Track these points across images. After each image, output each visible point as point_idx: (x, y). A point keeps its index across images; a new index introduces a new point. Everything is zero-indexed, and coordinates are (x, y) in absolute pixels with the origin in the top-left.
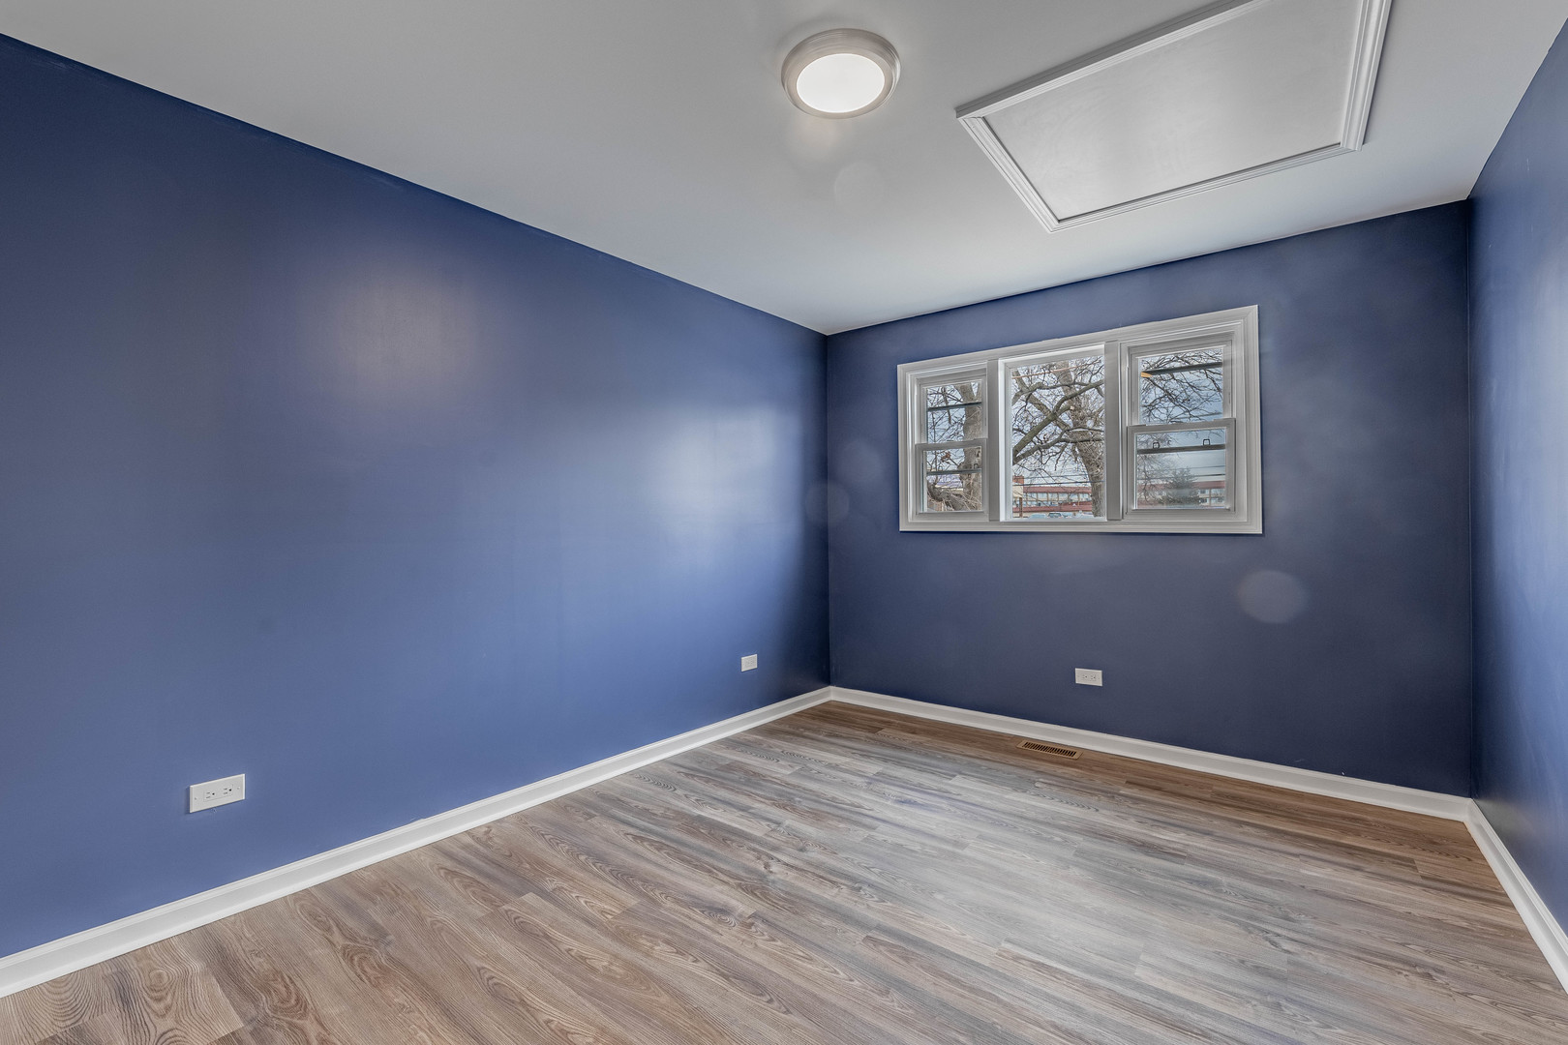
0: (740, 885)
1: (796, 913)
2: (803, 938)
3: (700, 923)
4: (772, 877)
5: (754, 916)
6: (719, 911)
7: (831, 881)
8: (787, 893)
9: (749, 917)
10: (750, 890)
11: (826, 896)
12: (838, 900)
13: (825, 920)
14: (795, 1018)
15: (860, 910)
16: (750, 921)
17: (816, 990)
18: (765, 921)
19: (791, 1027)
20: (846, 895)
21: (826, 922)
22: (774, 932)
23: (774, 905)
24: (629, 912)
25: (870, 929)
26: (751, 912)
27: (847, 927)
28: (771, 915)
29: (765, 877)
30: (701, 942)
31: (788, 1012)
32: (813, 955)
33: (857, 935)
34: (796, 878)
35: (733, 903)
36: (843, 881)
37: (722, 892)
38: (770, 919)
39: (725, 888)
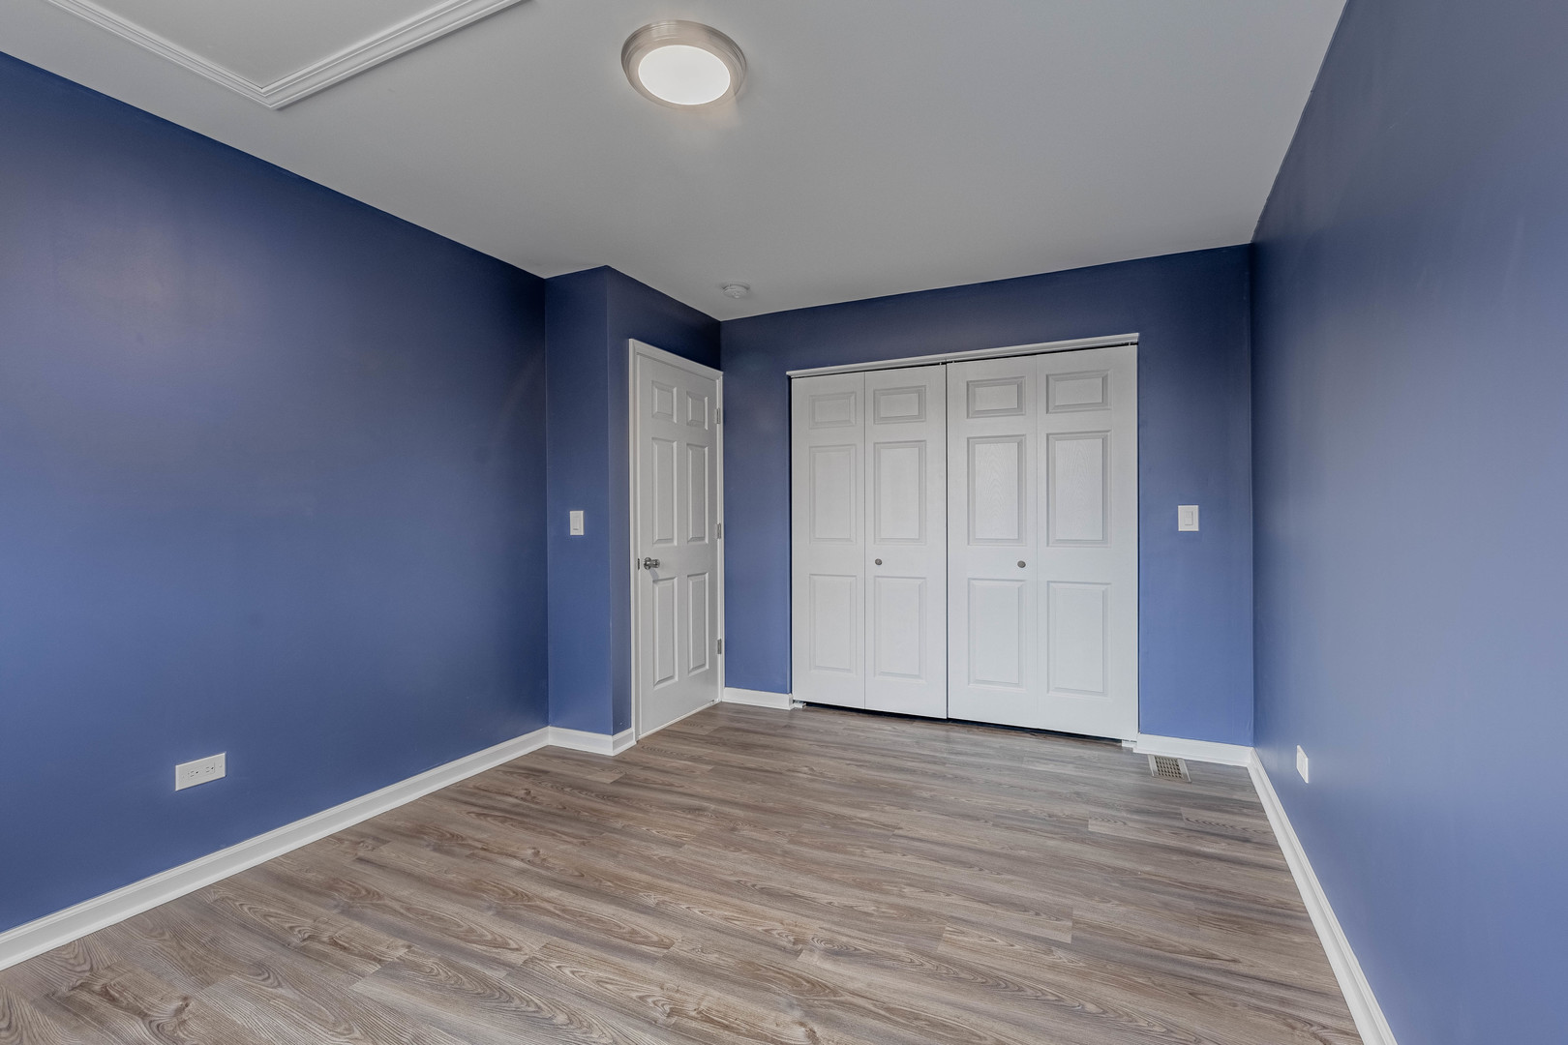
0: (834, 992)
1: (750, 963)
2: (736, 937)
3: (850, 936)
4: (797, 1014)
5: (797, 953)
6: (838, 953)
7: (712, 1021)
8: (768, 990)
9: (801, 950)
10: (817, 987)
11: (717, 994)
12: (700, 990)
13: (716, 961)
14: (733, 879)
15: (672, 979)
16: (800, 947)
17: (718, 897)
18: (783, 949)
19: (735, 874)
20: (689, 999)
21: (713, 957)
22: (769, 939)
23: (779, 971)
24: (937, 937)
25: (665, 957)
26: (802, 957)
27: (690, 956)
28: (778, 957)
29: (807, 1014)
30: (836, 919)
31: (739, 882)
32: (724, 923)
33: (680, 949)
34: (763, 1019)
35: (828, 965)
36: (694, 1024)
37: (852, 979)
38: (778, 952)
39: (851, 985)
